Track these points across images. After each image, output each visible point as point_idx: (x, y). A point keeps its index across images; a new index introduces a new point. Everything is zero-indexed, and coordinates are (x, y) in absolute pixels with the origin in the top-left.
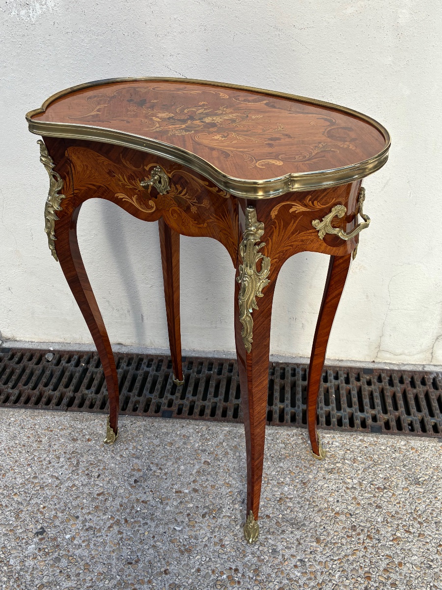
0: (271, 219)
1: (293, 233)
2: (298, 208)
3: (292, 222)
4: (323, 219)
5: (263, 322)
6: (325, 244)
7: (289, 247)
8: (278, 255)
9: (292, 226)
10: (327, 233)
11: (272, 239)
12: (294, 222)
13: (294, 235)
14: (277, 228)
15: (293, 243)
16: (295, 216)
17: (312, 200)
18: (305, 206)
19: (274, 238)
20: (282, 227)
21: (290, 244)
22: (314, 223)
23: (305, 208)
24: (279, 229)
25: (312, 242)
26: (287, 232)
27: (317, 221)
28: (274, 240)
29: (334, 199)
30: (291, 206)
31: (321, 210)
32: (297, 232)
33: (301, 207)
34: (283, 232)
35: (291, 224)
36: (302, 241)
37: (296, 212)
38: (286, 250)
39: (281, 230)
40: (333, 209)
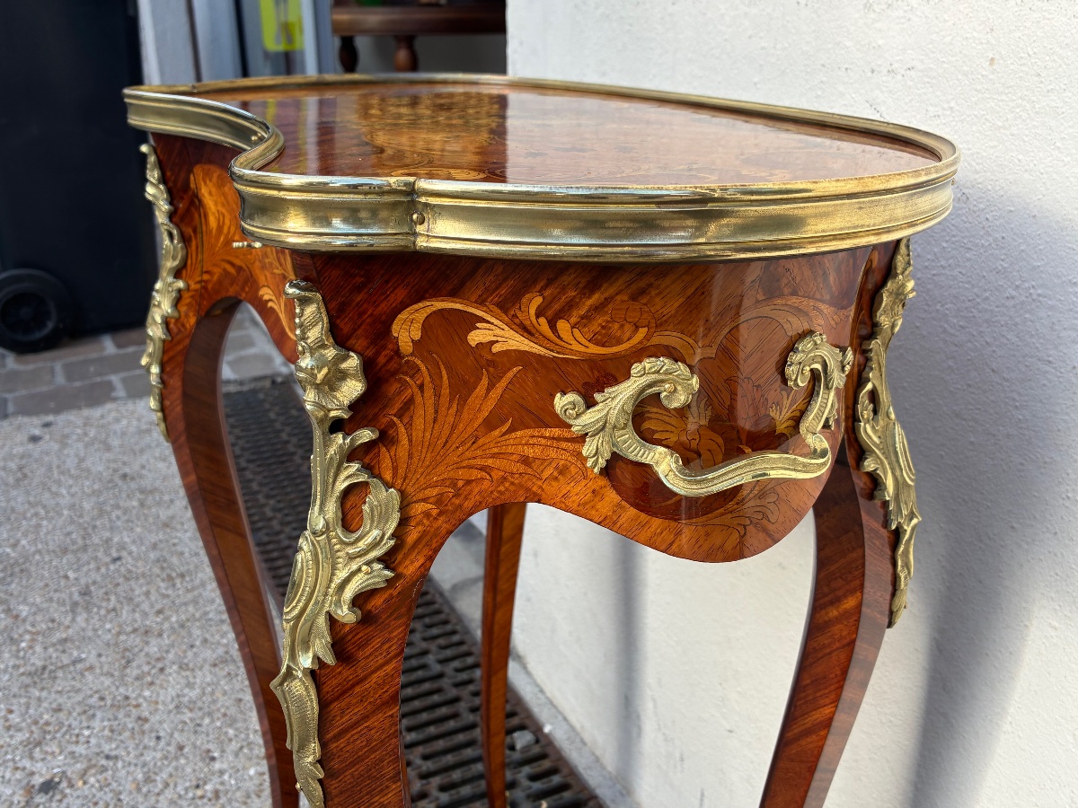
0: (397, 352)
1: (490, 424)
2: (498, 332)
3: (485, 381)
4: (598, 397)
5: (366, 718)
6: (612, 496)
7: (476, 474)
8: (435, 491)
9: (485, 400)
10: (614, 454)
11: (409, 426)
12: (491, 387)
13: (497, 433)
14: (429, 392)
15: (490, 462)
16: (491, 362)
17: (550, 313)
18: (526, 331)
19: (419, 423)
20: (445, 391)
21: (479, 462)
22: (561, 402)
23: (526, 341)
24: (438, 395)
25: (561, 473)
26: (465, 415)
27: (572, 397)
28: (417, 435)
29: (642, 332)
30: (471, 322)
31: (592, 362)
32: (503, 423)
33: (508, 333)
34: (453, 410)
35: (481, 389)
36: (526, 461)
37: (496, 348)
38: (469, 482)
39: (445, 400)
40: (636, 368)
